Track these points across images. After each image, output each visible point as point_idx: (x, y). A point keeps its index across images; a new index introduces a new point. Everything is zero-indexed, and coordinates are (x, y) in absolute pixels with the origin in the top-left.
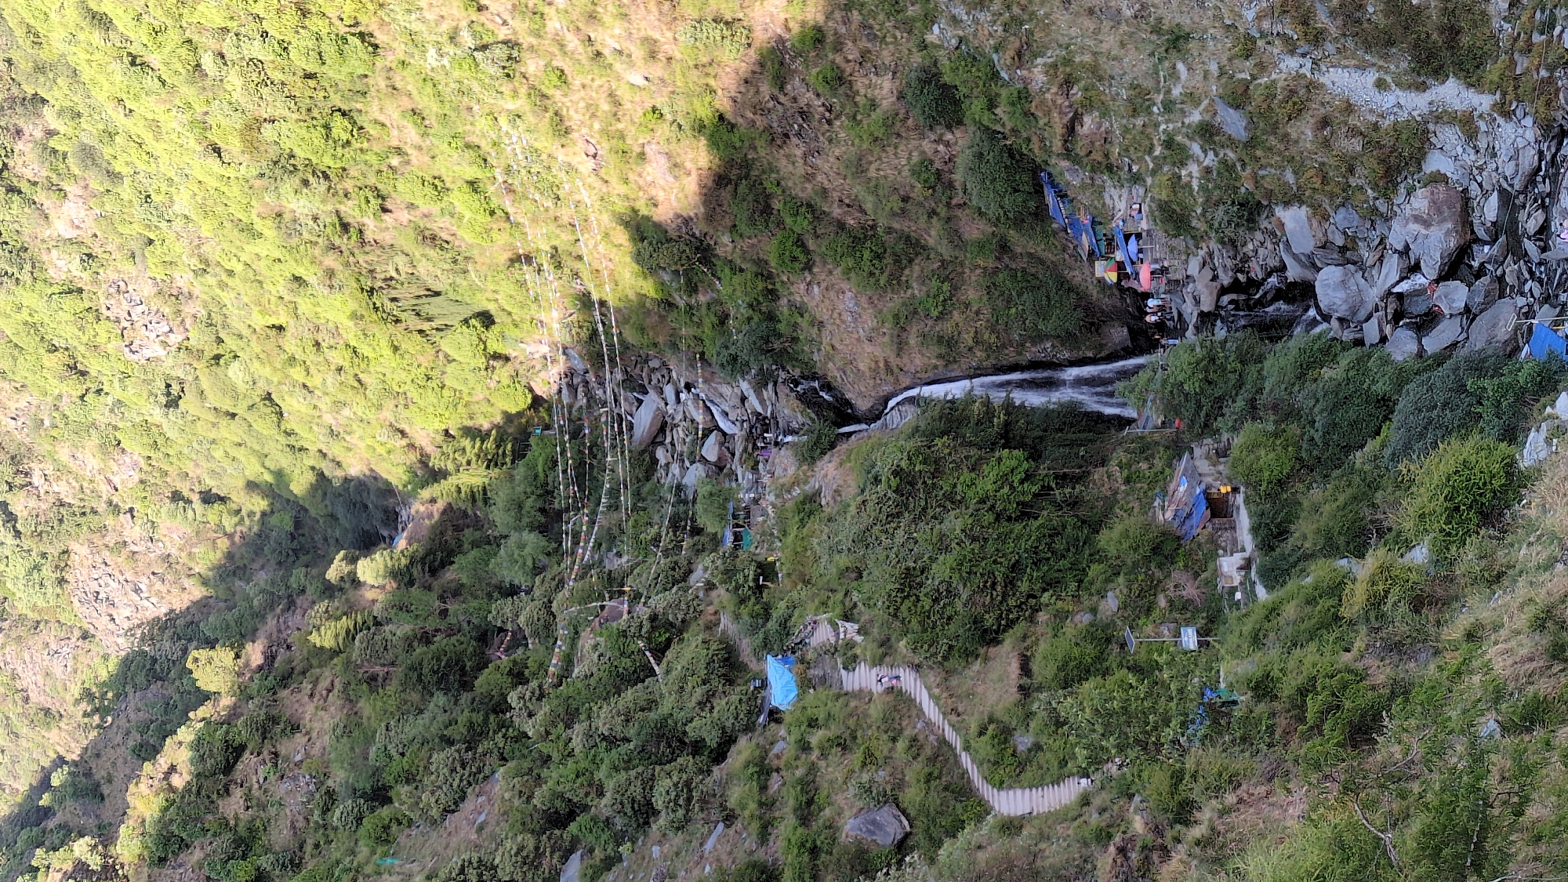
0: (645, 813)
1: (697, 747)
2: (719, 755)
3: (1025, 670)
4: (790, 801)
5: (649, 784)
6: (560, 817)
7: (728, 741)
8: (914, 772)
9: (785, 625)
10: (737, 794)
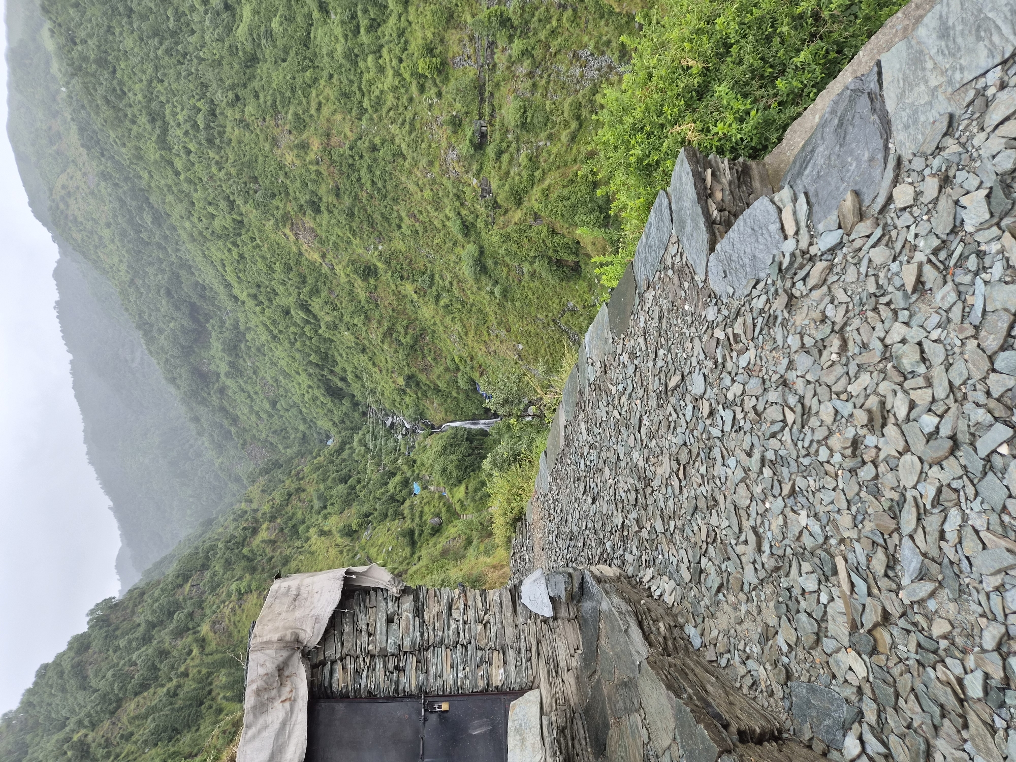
0: (386, 516)
1: (398, 501)
2: (403, 503)
3: (467, 488)
4: (417, 514)
5: (387, 509)
6: (367, 516)
7: (405, 500)
8: (443, 510)
9: (418, 474)
10: (406, 512)
